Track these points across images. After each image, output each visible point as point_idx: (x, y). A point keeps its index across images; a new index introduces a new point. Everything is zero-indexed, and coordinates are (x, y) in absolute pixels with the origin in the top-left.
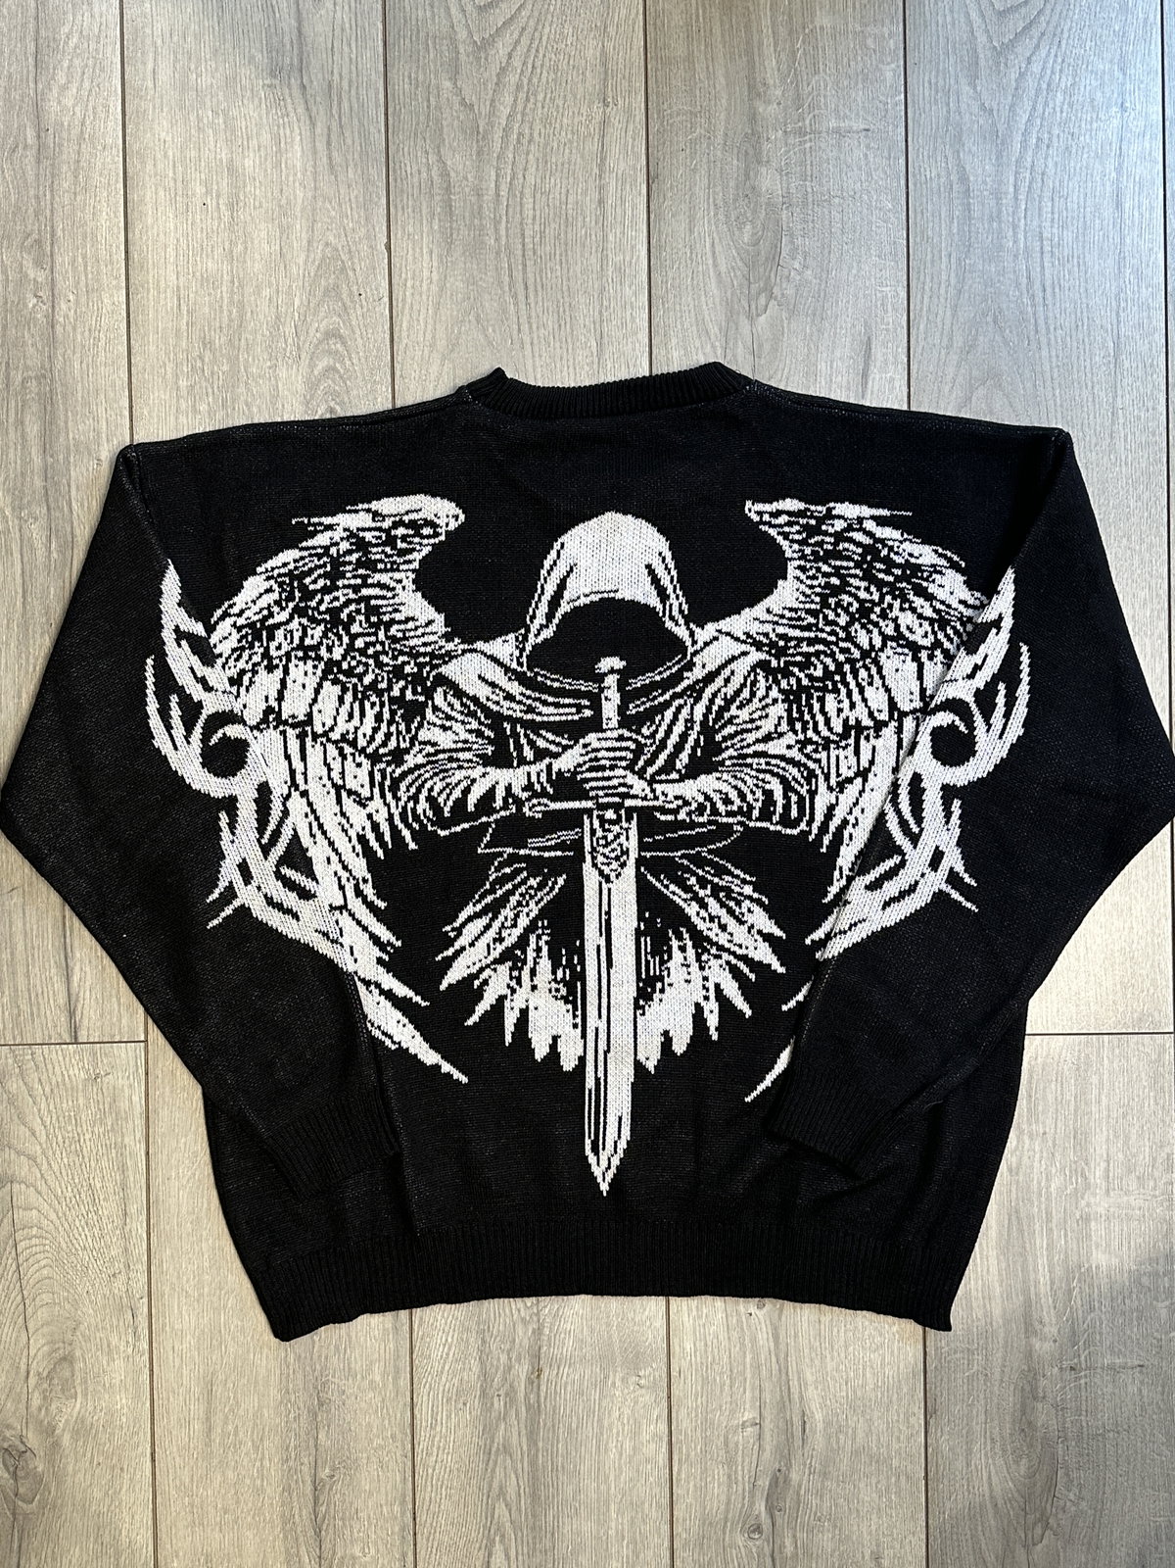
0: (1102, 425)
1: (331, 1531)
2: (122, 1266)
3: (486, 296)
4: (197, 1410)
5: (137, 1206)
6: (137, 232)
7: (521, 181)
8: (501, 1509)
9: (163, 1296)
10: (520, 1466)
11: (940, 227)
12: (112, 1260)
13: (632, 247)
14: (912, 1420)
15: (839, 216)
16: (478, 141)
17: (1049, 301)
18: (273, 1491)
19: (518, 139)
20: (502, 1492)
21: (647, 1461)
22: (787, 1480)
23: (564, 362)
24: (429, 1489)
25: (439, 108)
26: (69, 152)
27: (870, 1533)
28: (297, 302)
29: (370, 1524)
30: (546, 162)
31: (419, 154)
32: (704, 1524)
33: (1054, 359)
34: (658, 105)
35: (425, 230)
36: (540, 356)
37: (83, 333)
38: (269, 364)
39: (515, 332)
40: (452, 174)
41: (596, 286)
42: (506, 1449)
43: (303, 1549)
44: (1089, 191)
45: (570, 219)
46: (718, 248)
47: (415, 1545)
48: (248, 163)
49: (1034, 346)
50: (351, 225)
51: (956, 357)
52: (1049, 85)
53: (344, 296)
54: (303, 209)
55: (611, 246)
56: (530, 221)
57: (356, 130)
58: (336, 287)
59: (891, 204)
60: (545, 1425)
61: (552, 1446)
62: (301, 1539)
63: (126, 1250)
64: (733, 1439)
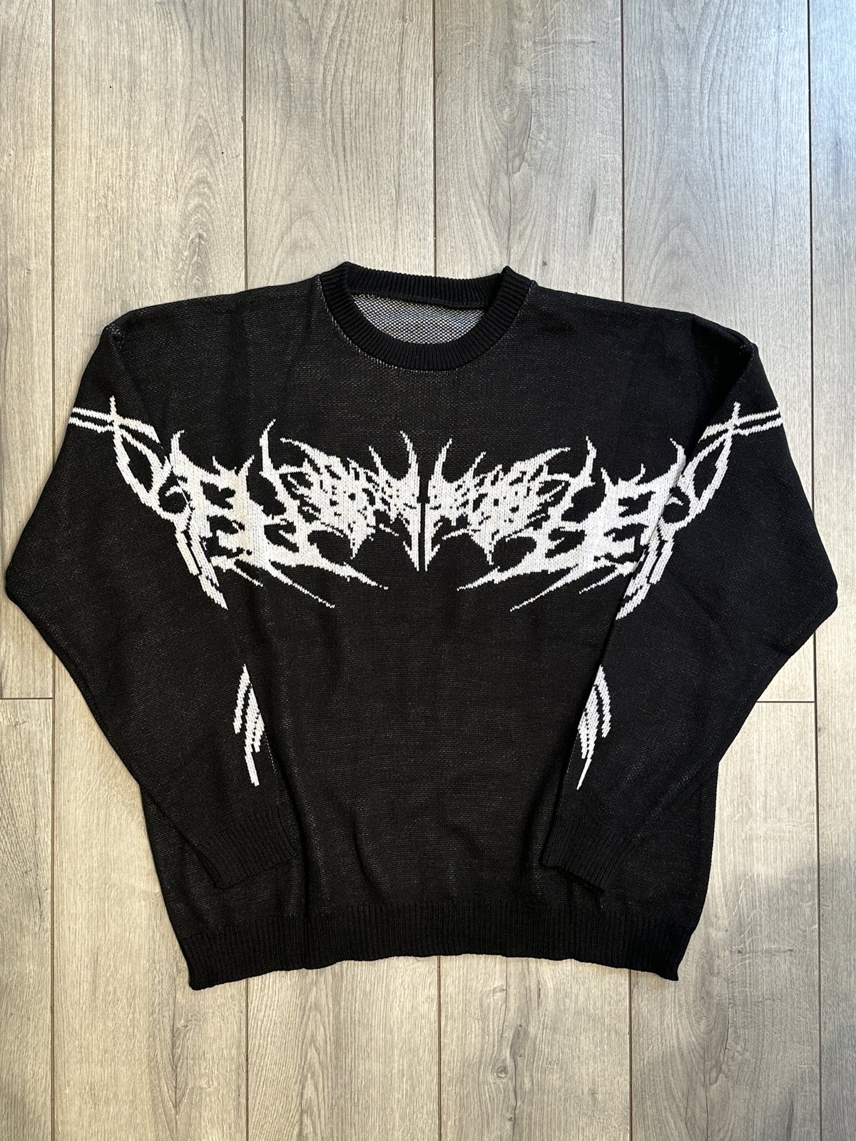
0: (764, 257)
1: (184, 1068)
2: (32, 865)
3: (315, 155)
4: (87, 975)
5: (44, 821)
6: (61, 106)
7: (342, 74)
8: (312, 1053)
9: (62, 888)
10: (327, 1020)
11: (646, 112)
12: (25, 861)
13: (422, 122)
14: (620, 989)
15: (572, 103)
16: (311, 45)
17: (725, 166)
18: (141, 1037)
19: (340, 45)
20: (313, 1040)
21: (422, 1017)
22: (526, 1033)
23: (372, 204)
24: (259, 1037)
25: (282, 21)
26: (12, 48)
27: (588, 1074)
28: (176, 157)
29: (213, 1063)
30: (360, 60)
31: (268, 54)
32: (464, 1066)
33: (729, 208)
34: (442, 20)
35: (271, 107)
36: (354, 199)
37: (20, 178)
38: (154, 202)
39: (336, 182)
40: (292, 68)
41: (395, 150)
42: (317, 1007)
43: (163, 1081)
44: (754, 88)
45: (378, 102)
46: (485, 124)
47: (247, 1080)
48: (143, 58)
49: (714, 199)
50: (217, 103)
51: (657, 206)
52: (726, 12)
53: (211, 154)
54: (182, 92)
55: (406, 121)
56: (348, 102)
57: (222, 36)
58: (205, 148)
59: (610, 96)
60: (346, 989)
61: (351, 1006)
62: (162, 1074)
63: (36, 853)
64: (486, 1002)
